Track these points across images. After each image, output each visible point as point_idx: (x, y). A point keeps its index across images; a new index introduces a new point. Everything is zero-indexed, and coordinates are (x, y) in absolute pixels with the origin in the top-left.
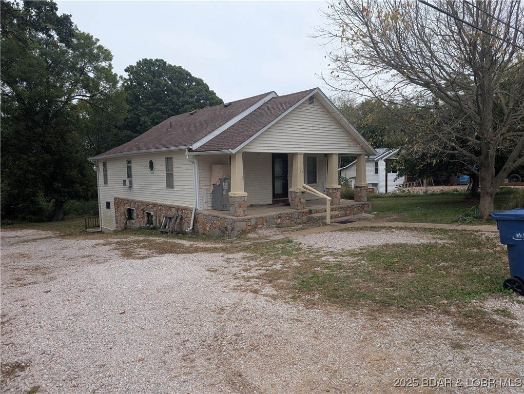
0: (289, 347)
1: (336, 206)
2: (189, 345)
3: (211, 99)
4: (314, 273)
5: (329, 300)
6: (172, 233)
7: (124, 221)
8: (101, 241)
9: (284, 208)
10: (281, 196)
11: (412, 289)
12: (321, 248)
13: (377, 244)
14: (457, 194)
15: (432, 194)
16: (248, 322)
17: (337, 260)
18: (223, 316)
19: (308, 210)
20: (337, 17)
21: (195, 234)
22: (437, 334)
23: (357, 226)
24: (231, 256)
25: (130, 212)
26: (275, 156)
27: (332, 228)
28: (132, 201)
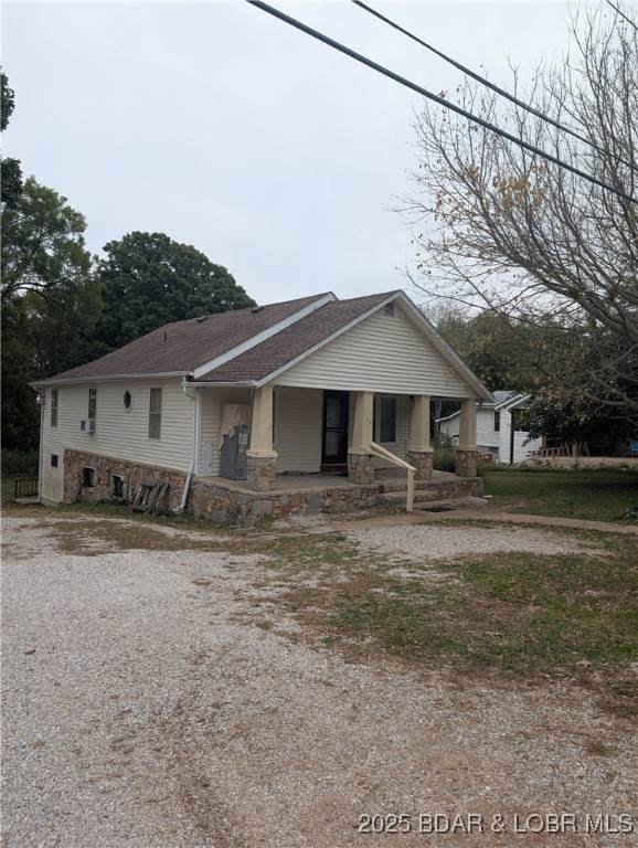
0: (301, 734)
1: (424, 482)
2: (129, 720)
3: (239, 300)
4: (370, 597)
5: (387, 648)
6: (151, 513)
7: (77, 489)
8: (32, 521)
9: (338, 479)
10: (336, 460)
11: (531, 635)
12: (391, 553)
13: (485, 551)
14: (625, 473)
15: (586, 470)
16: (240, 680)
17: (413, 575)
18: (200, 668)
19: (377, 486)
20: (434, 182)
21: (188, 518)
22: (565, 723)
23: (456, 517)
24: (238, 559)
25: (88, 473)
26: (328, 394)
27: (416, 519)
28: (92, 456)
